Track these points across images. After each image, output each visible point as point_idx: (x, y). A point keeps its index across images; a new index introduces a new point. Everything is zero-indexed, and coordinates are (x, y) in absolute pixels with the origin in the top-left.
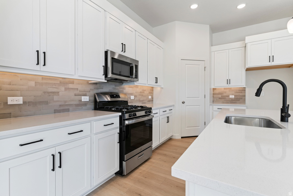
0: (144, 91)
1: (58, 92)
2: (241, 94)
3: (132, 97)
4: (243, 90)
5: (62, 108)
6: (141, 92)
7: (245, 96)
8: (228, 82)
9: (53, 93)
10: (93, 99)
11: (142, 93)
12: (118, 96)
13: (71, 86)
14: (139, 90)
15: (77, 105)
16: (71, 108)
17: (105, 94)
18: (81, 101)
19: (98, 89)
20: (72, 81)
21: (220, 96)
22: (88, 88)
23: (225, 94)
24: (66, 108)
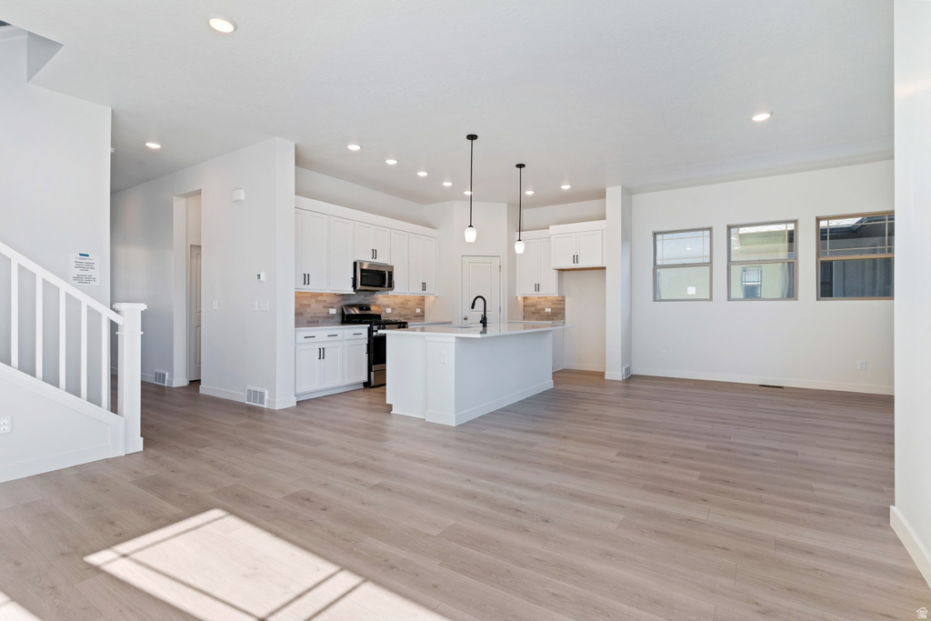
0: (407, 302)
1: (310, 305)
2: (559, 306)
3: (389, 310)
4: (561, 301)
5: (313, 320)
6: (402, 304)
7: (564, 309)
8: (537, 287)
9: (307, 305)
10: (340, 311)
11: (404, 305)
12: (368, 309)
13: (320, 298)
14: (398, 301)
15: (325, 317)
16: (320, 320)
17: (352, 306)
18: (328, 313)
19: (344, 300)
20: (321, 294)
21: (533, 309)
22: (336, 300)
23: (539, 307)
24: (316, 319)
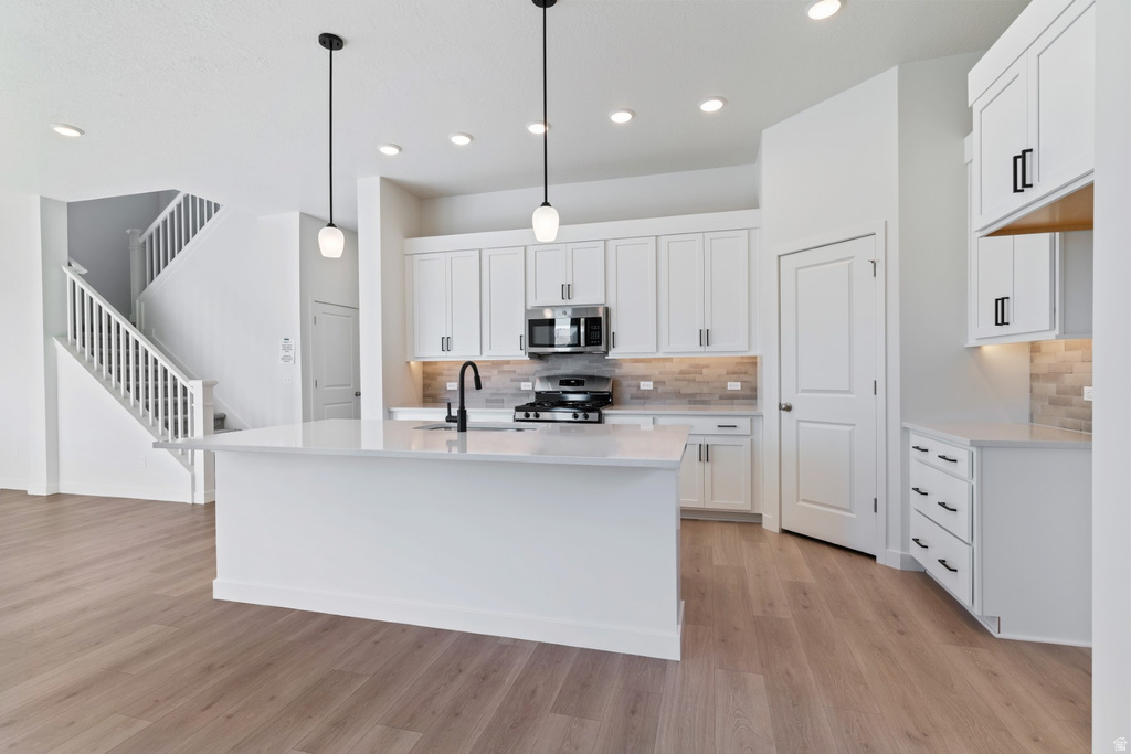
0: (700, 367)
1: (490, 377)
5: (494, 398)
6: (682, 373)
11: (688, 376)
13: (506, 368)
16: (506, 399)
18: (520, 389)
19: (548, 369)
20: (508, 362)
22: (531, 370)
23: (1069, 380)
24: (500, 397)
